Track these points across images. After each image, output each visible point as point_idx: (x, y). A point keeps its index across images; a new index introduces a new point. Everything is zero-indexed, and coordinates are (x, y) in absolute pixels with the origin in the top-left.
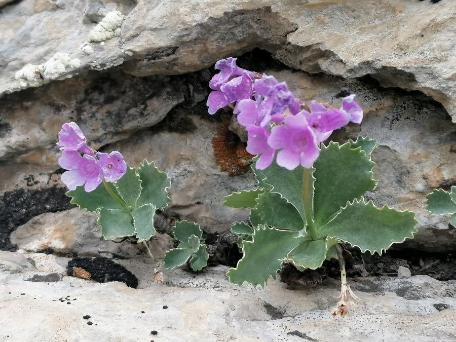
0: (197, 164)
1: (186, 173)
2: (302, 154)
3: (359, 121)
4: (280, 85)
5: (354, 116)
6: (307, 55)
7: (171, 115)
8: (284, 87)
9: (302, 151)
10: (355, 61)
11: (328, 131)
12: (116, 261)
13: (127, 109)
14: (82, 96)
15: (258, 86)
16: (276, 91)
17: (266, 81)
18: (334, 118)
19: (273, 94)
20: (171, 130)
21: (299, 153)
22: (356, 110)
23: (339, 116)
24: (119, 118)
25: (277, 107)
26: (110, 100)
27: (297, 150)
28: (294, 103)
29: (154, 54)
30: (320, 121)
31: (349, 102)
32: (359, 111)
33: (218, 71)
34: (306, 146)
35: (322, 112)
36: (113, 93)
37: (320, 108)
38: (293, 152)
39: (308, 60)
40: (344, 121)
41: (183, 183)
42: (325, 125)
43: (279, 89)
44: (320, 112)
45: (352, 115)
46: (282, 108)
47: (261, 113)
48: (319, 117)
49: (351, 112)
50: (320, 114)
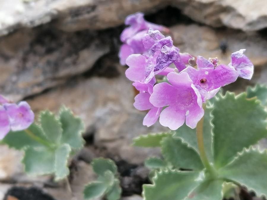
0: (121, 105)
1: (112, 113)
2: (188, 112)
3: (250, 77)
4: (165, 40)
5: (244, 72)
6: (210, 10)
7: (99, 63)
8: (168, 42)
9: (188, 109)
10: (254, 15)
11: (216, 88)
12: (46, 191)
13: (63, 59)
14: (27, 48)
15: (146, 41)
16: (160, 46)
17: (153, 36)
18: (222, 75)
19: (157, 49)
20: (100, 75)
21: (185, 112)
22: (246, 65)
23: (227, 72)
24: (56, 66)
25: (160, 63)
26: (49, 51)
27: (183, 108)
28: (179, 59)
29: (76, 12)
30: (208, 76)
31: (239, 57)
32: (250, 66)
33: (128, 26)
34: (192, 104)
35: (209, 68)
36: (53, 45)
37: (207, 64)
38: (178, 110)
39: (211, 15)
40: (232, 78)
41: (110, 120)
42: (212, 81)
43: (163, 44)
44: (207, 68)
45: (241, 71)
46: (166, 65)
47: (148, 68)
48: (207, 73)
49: (242, 67)
50: (207, 70)
